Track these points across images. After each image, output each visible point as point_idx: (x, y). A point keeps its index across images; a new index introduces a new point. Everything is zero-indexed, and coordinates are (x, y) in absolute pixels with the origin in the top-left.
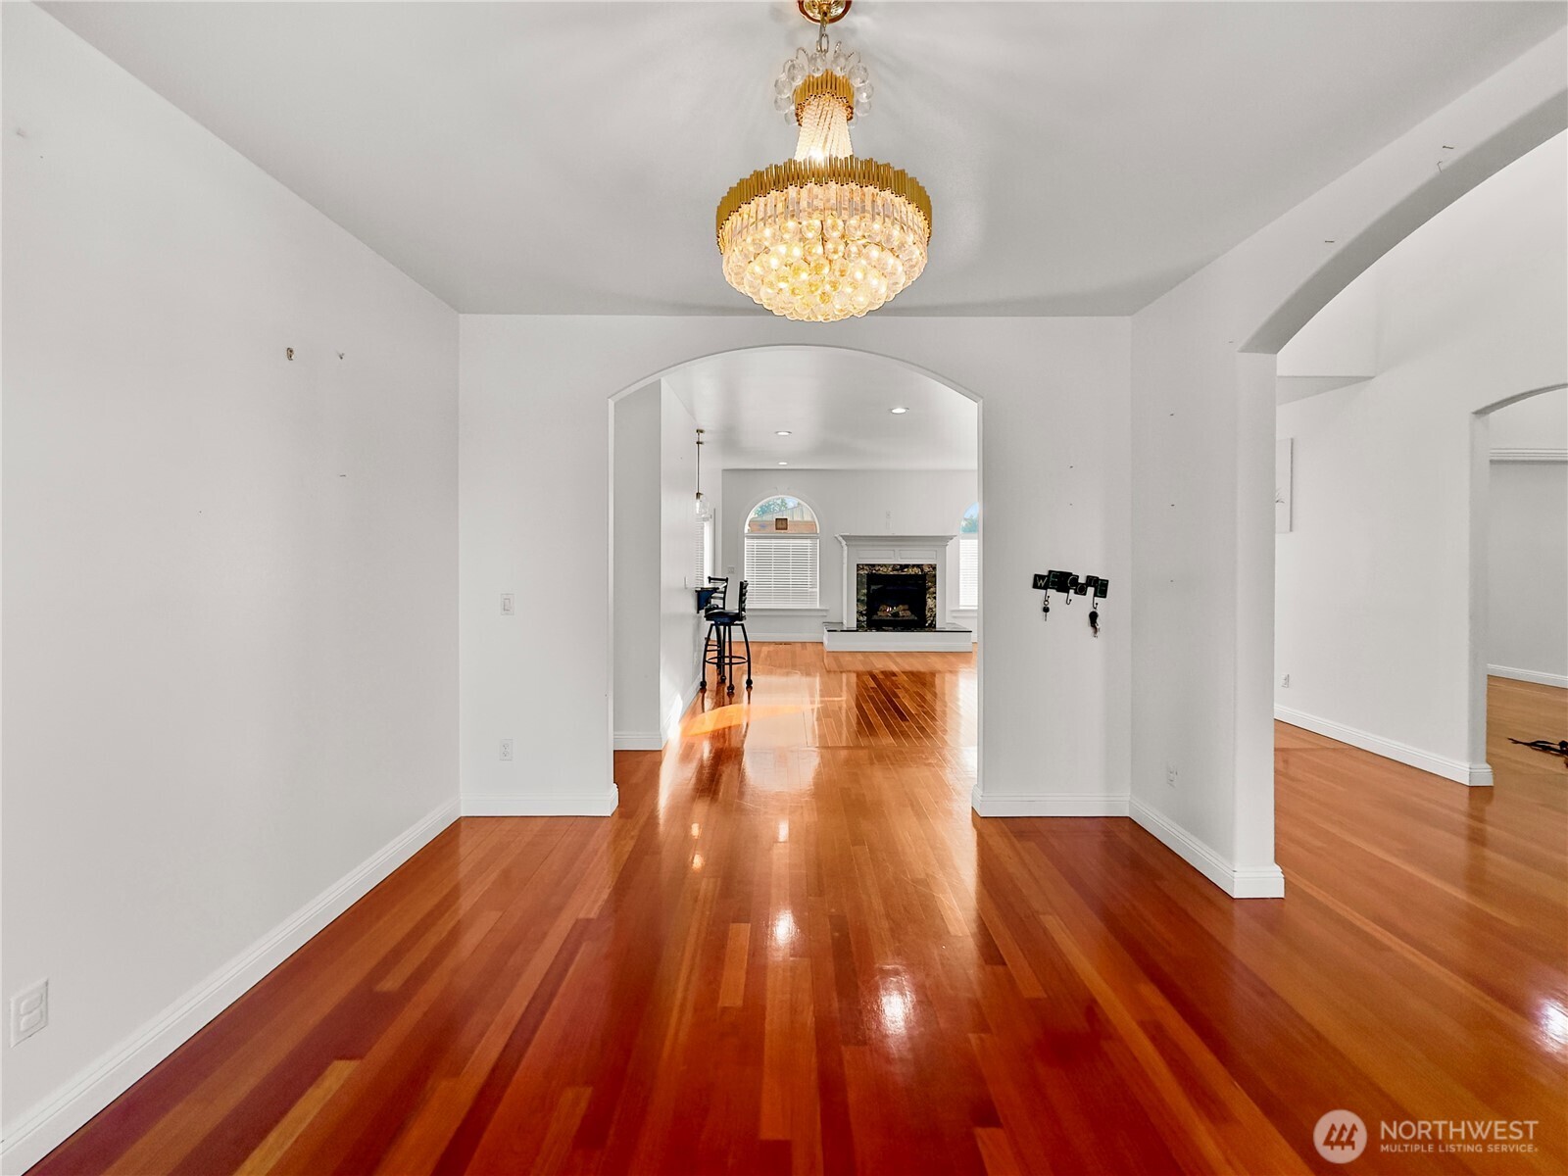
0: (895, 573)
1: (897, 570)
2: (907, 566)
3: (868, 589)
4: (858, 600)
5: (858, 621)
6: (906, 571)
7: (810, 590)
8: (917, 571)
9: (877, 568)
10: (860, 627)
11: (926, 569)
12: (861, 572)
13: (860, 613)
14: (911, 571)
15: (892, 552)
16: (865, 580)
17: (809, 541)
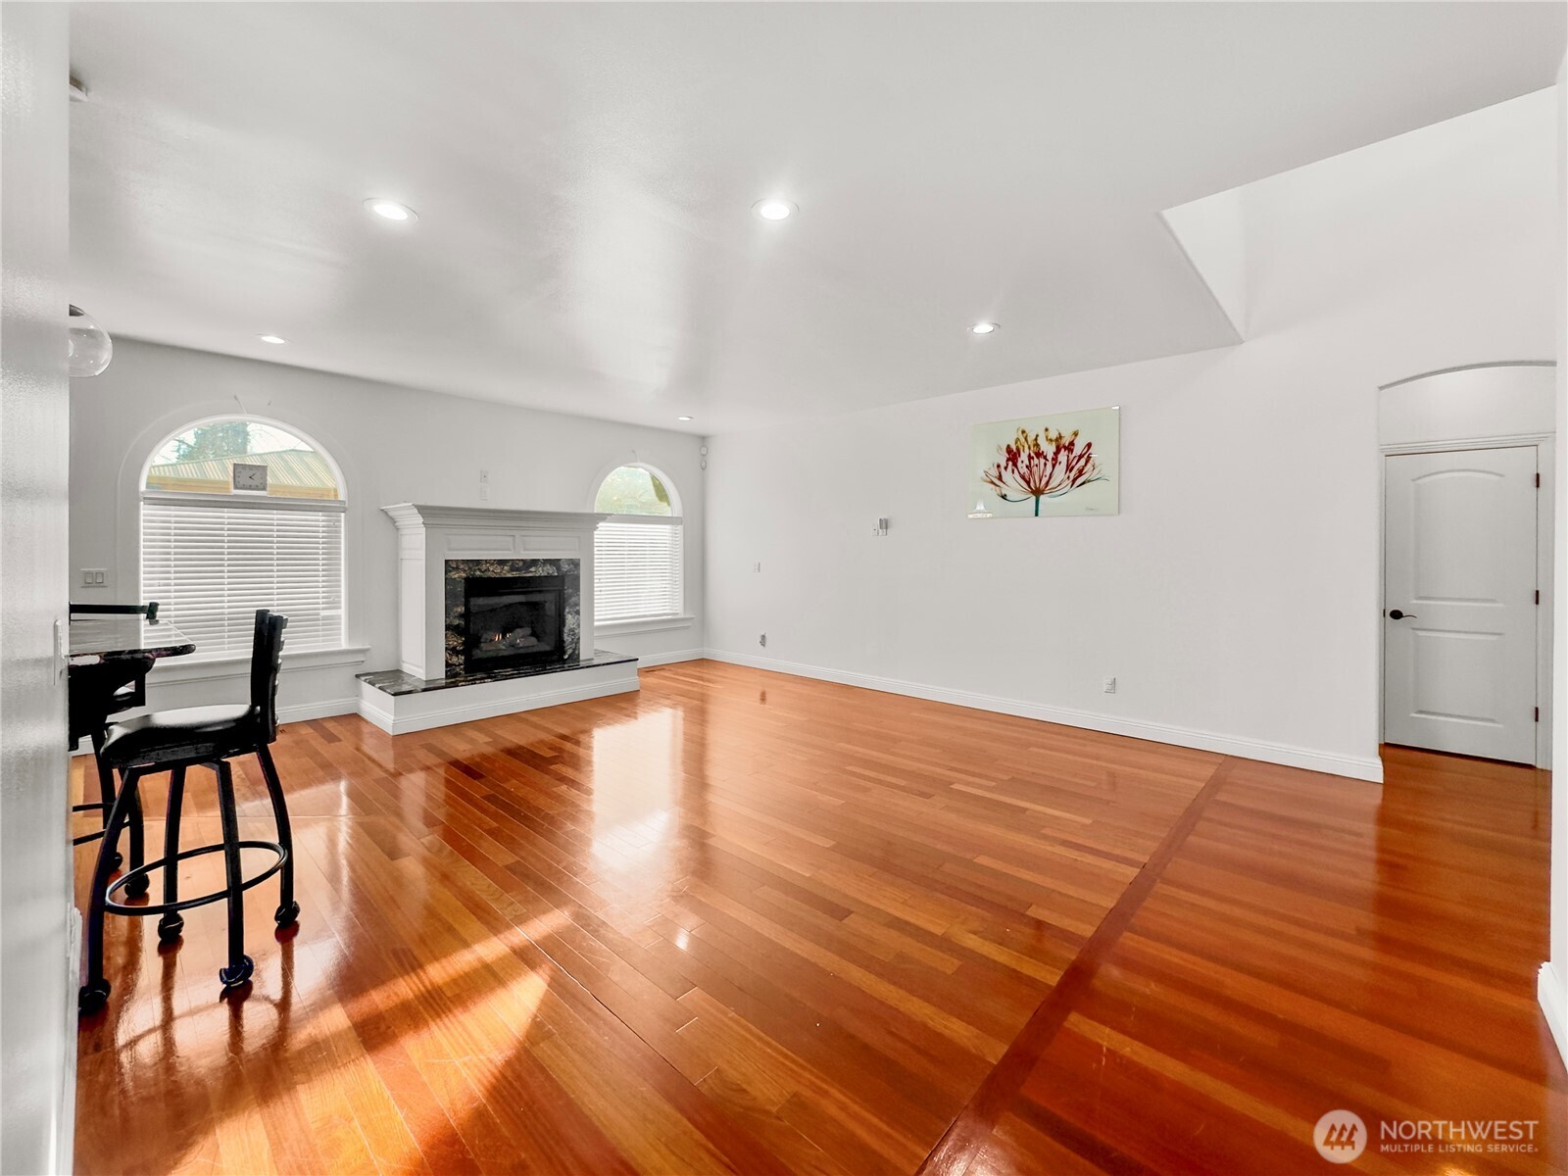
0: (515, 574)
1: (517, 570)
2: (534, 562)
3: (467, 605)
4: (448, 628)
5: (448, 665)
6: (533, 572)
7: (323, 613)
8: (551, 570)
9: (484, 567)
10: (453, 678)
11: (565, 567)
12: (455, 575)
13: (451, 650)
14: (540, 571)
15: (510, 539)
16: (461, 588)
17: (320, 516)
